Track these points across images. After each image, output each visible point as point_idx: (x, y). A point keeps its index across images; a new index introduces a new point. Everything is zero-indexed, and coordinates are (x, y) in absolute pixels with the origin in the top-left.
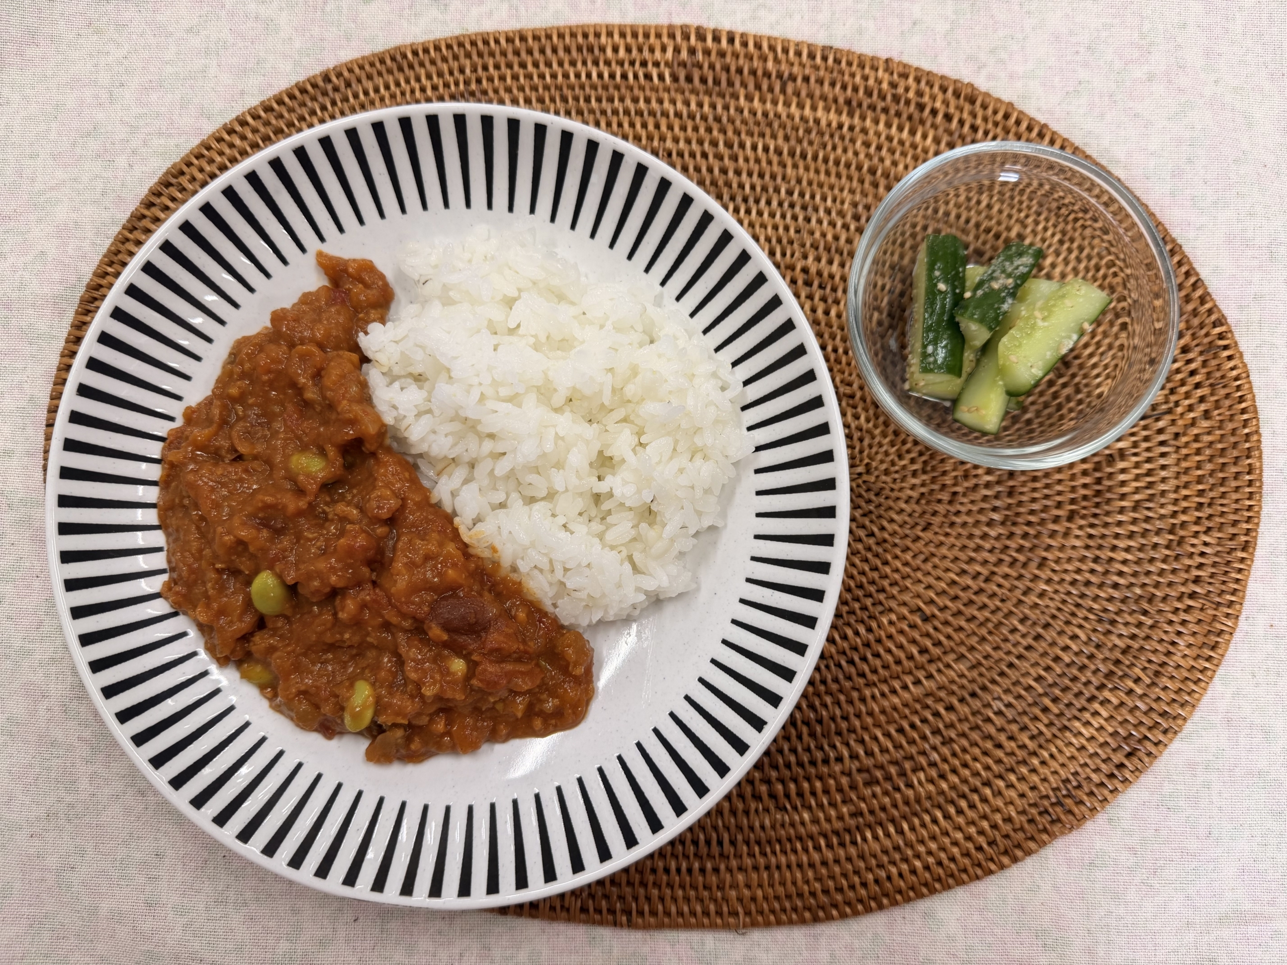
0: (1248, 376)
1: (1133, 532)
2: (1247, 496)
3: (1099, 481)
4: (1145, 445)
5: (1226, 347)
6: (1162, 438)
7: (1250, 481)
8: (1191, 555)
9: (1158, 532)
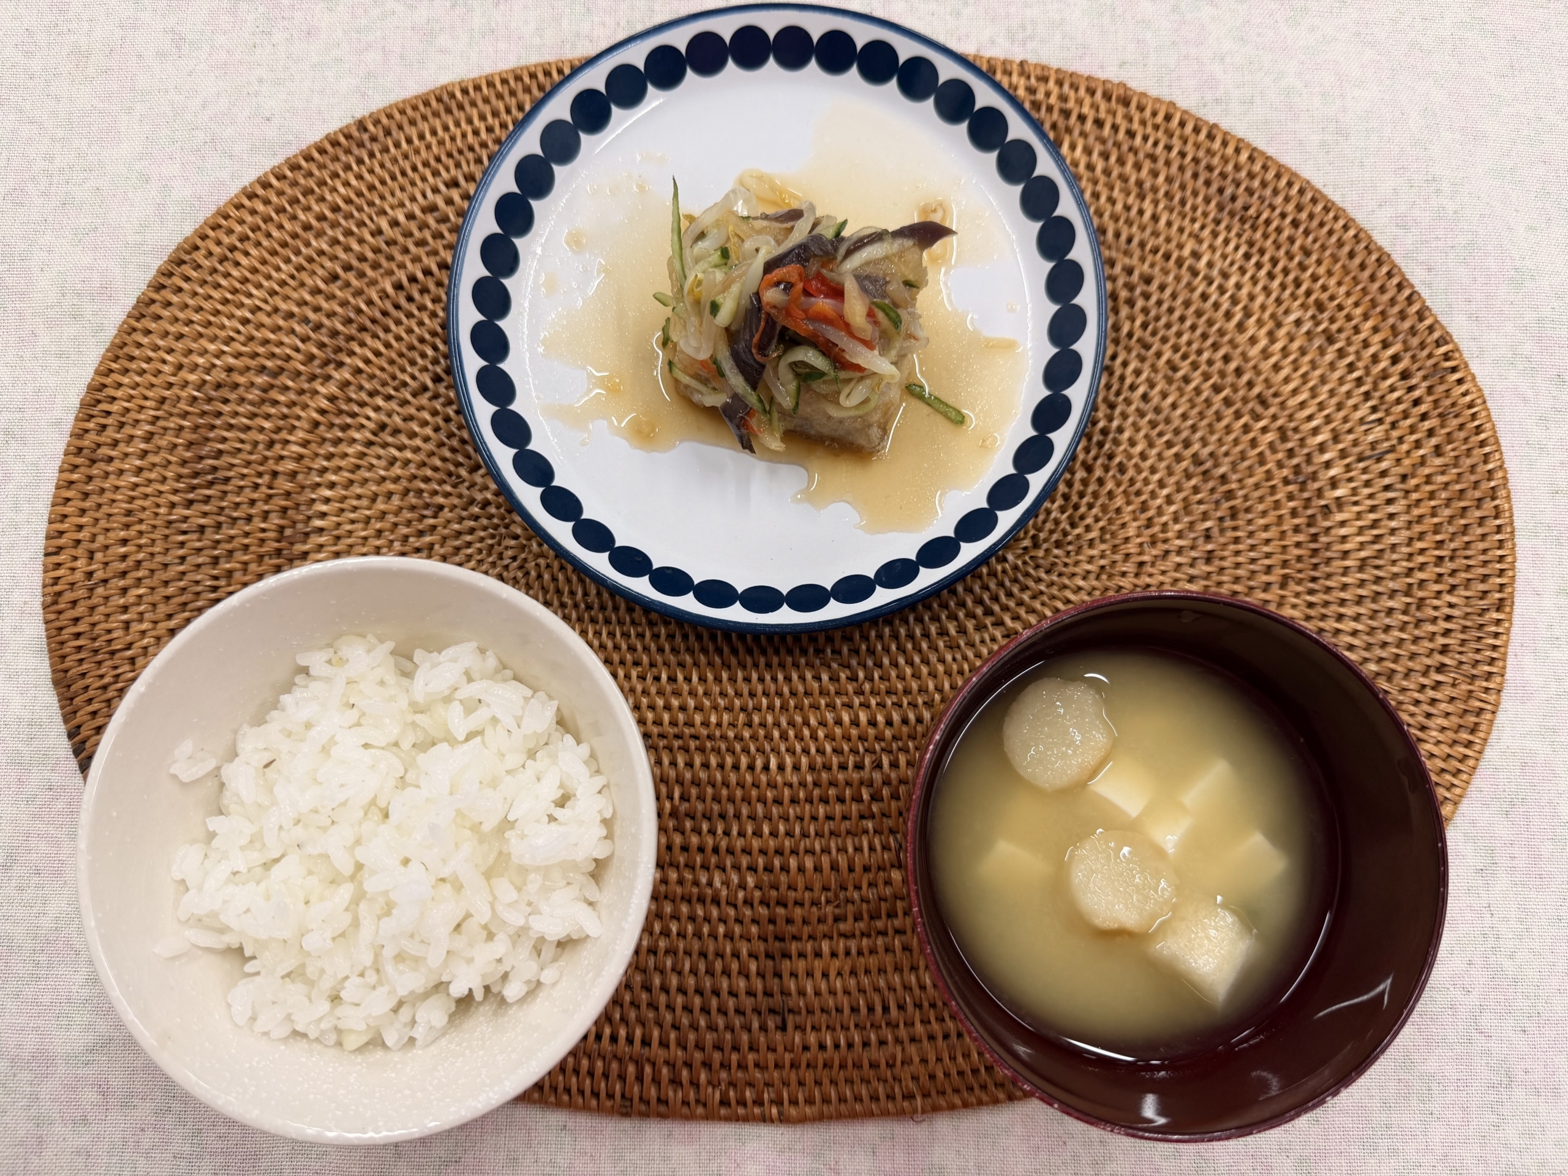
0: (1484, 402)
1: (1361, 597)
2: (1497, 544)
3: (1314, 538)
4: (1367, 491)
5: (1454, 370)
6: (1387, 481)
7: (1499, 527)
8: (1434, 620)
9: (1392, 594)
